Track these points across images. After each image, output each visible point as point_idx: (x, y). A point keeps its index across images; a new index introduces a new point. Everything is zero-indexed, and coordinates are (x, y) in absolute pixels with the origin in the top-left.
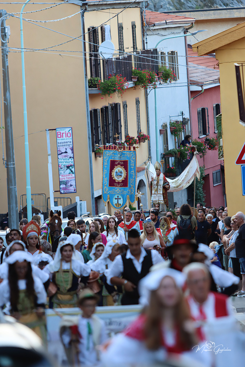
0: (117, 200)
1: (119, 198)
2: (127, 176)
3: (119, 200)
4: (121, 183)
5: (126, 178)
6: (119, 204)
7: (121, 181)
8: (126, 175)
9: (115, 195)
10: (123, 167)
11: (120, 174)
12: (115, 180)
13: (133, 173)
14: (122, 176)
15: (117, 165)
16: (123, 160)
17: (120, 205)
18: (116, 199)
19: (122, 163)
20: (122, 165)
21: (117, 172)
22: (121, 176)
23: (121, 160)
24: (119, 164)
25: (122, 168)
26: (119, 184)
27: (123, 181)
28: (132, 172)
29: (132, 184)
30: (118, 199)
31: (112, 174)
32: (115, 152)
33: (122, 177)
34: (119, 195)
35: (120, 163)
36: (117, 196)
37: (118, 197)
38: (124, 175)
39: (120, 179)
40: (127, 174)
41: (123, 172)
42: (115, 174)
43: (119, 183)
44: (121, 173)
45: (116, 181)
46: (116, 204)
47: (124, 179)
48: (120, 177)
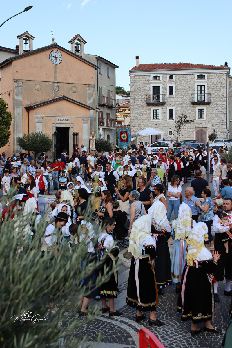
2: (127, 137)
5: (127, 138)
9: (123, 146)
10: (125, 134)
15: (123, 133)
19: (125, 132)
22: (125, 137)
27: (126, 140)
30: (125, 147)
39: (125, 139)
40: (127, 136)
42: (122, 137)
43: (124, 140)
44: (125, 136)
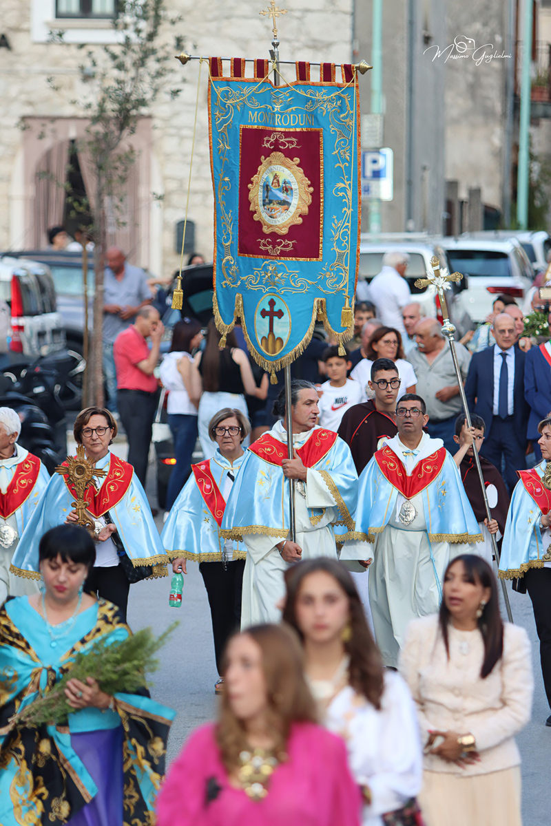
0: (267, 318)
1: (276, 309)
2: (315, 207)
3: (276, 318)
4: (284, 237)
5: (311, 218)
6: (274, 340)
7: (285, 231)
8: (309, 200)
9: (259, 295)
10: (297, 160)
11: (282, 196)
12: (259, 224)
13: (344, 190)
14: (289, 204)
15: (267, 153)
16: (298, 130)
17: (278, 343)
18: (264, 313)
19: (293, 144)
20: (290, 154)
21: (267, 186)
22: (285, 204)
23: (289, 127)
24: (277, 149)
25: (288, 167)
26: (274, 244)
27: (293, 228)
28: (341, 185)
29: (339, 242)
30: (271, 314)
31: (251, 196)
32: (260, 88)
33: (292, 209)
34: (275, 299)
35: (284, 144)
36: (268, 299)
37: (272, 303)
38: (298, 202)
41: (295, 186)
42: (261, 194)
43: (275, 237)
44: (287, 188)
45: (266, 230)
46: (264, 338)
47: (299, 221)
48: (281, 208)
